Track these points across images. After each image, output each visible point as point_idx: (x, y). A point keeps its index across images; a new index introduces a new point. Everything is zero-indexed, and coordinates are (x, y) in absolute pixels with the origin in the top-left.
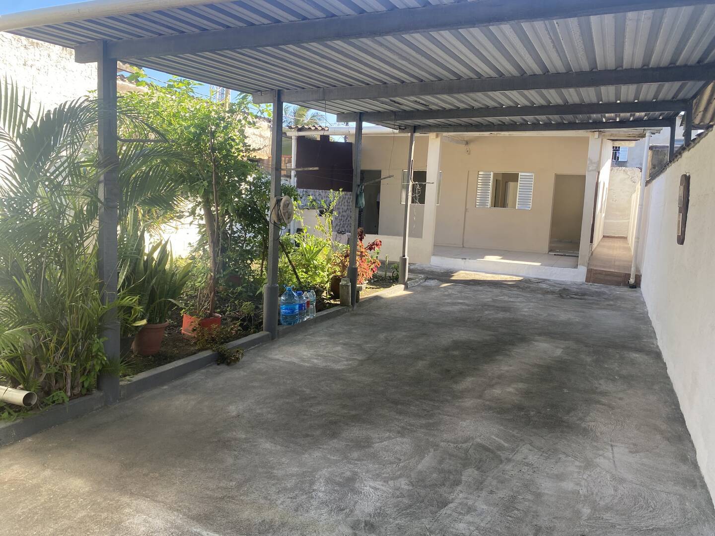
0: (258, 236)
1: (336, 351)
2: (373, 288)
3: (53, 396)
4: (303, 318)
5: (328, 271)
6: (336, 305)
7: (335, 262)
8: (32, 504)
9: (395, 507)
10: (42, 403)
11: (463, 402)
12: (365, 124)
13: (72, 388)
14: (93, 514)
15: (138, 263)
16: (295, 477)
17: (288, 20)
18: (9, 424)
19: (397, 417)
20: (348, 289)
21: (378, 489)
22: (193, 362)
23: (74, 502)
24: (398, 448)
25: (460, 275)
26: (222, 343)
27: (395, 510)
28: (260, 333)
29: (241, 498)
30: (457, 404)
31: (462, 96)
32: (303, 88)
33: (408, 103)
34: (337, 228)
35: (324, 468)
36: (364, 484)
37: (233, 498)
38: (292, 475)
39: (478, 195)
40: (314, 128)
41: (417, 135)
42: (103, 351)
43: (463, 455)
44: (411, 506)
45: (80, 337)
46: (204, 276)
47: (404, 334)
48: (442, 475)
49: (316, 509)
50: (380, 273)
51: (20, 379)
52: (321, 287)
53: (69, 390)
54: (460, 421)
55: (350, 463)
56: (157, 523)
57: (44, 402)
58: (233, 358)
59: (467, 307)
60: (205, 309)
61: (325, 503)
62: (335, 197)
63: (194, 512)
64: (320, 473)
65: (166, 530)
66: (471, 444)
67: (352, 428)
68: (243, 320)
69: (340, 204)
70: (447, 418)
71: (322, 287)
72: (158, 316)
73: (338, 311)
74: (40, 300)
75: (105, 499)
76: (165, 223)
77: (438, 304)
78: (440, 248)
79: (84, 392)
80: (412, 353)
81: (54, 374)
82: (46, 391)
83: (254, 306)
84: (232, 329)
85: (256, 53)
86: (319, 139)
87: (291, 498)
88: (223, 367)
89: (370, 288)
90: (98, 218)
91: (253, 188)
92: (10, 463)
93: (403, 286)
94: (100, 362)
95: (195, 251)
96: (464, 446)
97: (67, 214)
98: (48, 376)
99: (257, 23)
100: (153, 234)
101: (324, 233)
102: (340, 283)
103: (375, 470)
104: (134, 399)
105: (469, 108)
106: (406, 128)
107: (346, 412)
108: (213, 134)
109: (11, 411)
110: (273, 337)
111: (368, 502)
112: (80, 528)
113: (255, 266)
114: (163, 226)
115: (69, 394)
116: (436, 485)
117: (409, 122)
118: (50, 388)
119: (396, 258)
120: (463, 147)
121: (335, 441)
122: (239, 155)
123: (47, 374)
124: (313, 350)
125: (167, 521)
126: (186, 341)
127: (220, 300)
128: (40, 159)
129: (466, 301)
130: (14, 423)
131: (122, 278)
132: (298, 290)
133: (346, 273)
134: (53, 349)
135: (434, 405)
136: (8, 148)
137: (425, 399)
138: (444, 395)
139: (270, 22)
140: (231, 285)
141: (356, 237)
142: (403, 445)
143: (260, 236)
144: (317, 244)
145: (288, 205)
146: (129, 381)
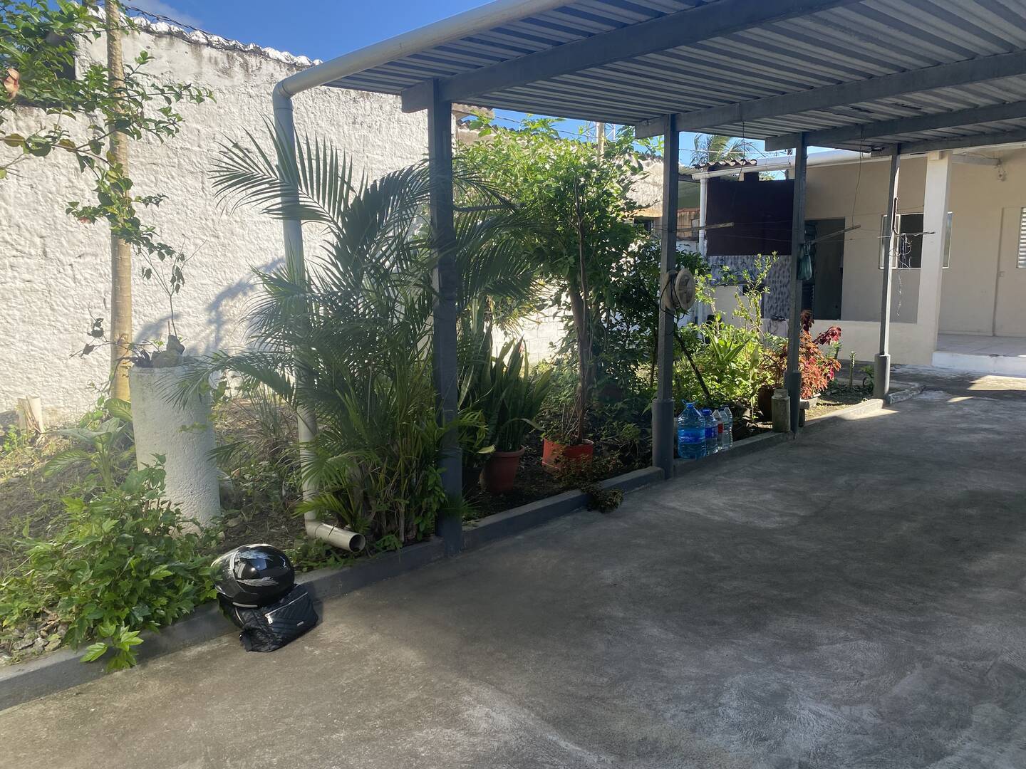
0: (646, 330)
1: (764, 501)
2: (828, 405)
3: (384, 540)
4: (713, 449)
5: (753, 379)
6: (767, 430)
7: (765, 365)
8: (357, 675)
9: (850, 747)
10: (372, 549)
11: (979, 593)
12: (811, 150)
13: (407, 531)
14: (425, 697)
15: (483, 371)
16: (693, 682)
17: (674, 9)
18: (335, 572)
19: (860, 607)
20: (785, 406)
21: (823, 716)
22: (557, 504)
23: (404, 679)
24: (859, 656)
25: (988, 383)
26: (595, 481)
27: (851, 752)
28: (648, 468)
29: (615, 702)
30: (969, 596)
31: (979, 86)
32: (710, 107)
33: (883, 108)
34: (773, 312)
35: (738, 673)
36: (801, 706)
37: (603, 700)
38: (690, 679)
39: (1021, 247)
40: (732, 164)
41: (902, 157)
42: (441, 485)
43: (977, 680)
44: (878, 750)
45: (414, 465)
46: (572, 386)
47: (879, 477)
48: (936, 708)
49: (723, 732)
50: (841, 380)
51: (346, 518)
52: (743, 403)
53: (403, 534)
54: (973, 623)
55: (779, 671)
56: (502, 720)
57: (374, 548)
58: (609, 503)
59: (997, 437)
60: (573, 432)
61: (736, 726)
62: (764, 265)
63: (551, 712)
64: (730, 680)
65: (512, 731)
66: (991, 663)
67: (784, 618)
68: (624, 450)
69: (777, 274)
70: (949, 617)
71: (745, 403)
72: (510, 440)
73: (770, 440)
74: (368, 420)
75: (441, 680)
76: (524, 316)
77: (943, 430)
78: (948, 338)
79: (420, 538)
80: (891, 509)
81: (384, 513)
82: (376, 533)
83: (639, 430)
84: (609, 462)
85: (634, 65)
86: (742, 179)
87: (686, 711)
88: (595, 514)
89: (824, 404)
90: (432, 314)
91: (639, 261)
92: (335, 620)
93: (880, 401)
94: (437, 499)
95: (561, 352)
96: (979, 665)
97: (397, 311)
98: (378, 514)
99: (630, 22)
100: (509, 332)
101: (749, 321)
102: (773, 397)
103: (820, 686)
104: (481, 550)
105: (998, 103)
106: (883, 148)
107: (776, 593)
108: (581, 190)
109: (338, 557)
110: (667, 475)
111: (805, 733)
112: (410, 713)
113: (642, 372)
114: (521, 320)
115: (402, 539)
116: (924, 723)
117: (889, 138)
118: (381, 529)
119: (869, 356)
120: (992, 170)
121: (757, 635)
122: (618, 215)
123: (377, 513)
124: (727, 498)
125: (515, 720)
126: (548, 476)
127: (593, 423)
128: (364, 242)
129: (996, 427)
130: (341, 571)
131: (465, 391)
132: (705, 407)
133: (781, 382)
134: (383, 481)
135: (927, 594)
136: (329, 230)
137: (910, 583)
138: (946, 579)
139: (648, 18)
140: (608, 399)
141: (798, 326)
142: (868, 652)
143: (649, 329)
144: (737, 337)
145: (687, 281)
146: (474, 526)
